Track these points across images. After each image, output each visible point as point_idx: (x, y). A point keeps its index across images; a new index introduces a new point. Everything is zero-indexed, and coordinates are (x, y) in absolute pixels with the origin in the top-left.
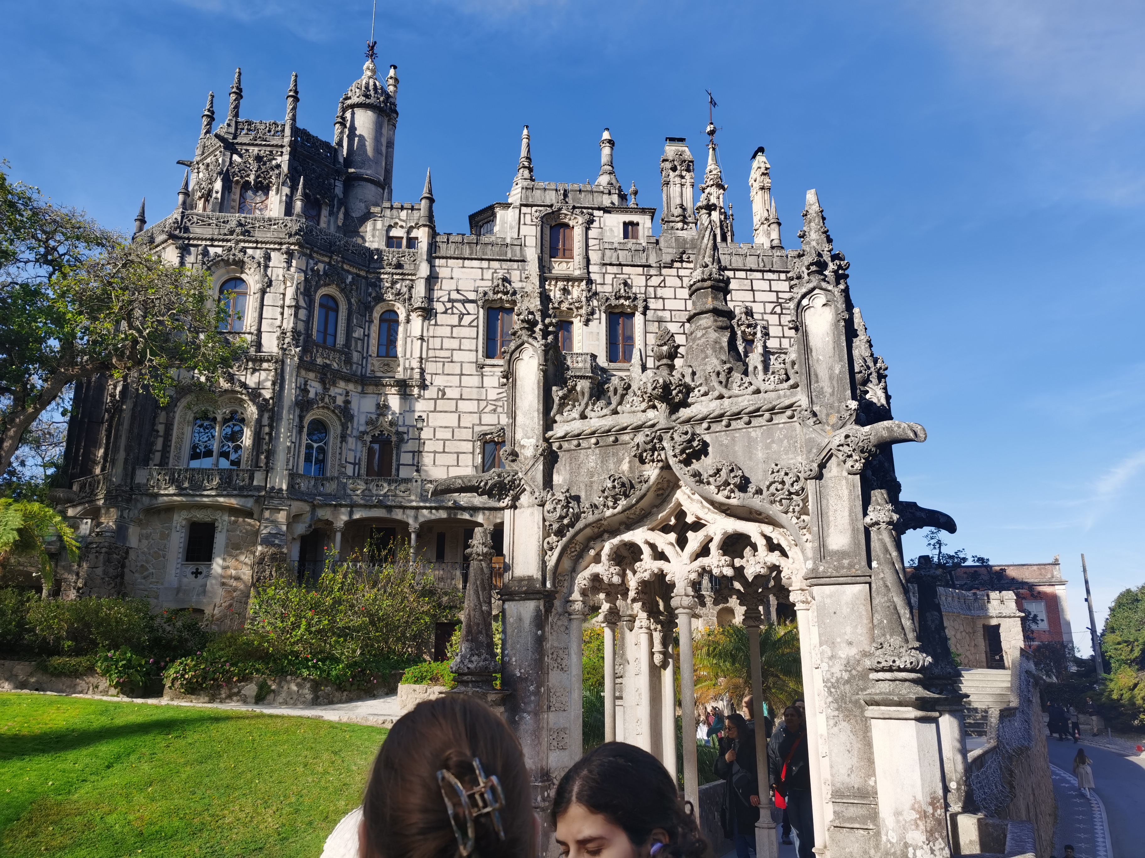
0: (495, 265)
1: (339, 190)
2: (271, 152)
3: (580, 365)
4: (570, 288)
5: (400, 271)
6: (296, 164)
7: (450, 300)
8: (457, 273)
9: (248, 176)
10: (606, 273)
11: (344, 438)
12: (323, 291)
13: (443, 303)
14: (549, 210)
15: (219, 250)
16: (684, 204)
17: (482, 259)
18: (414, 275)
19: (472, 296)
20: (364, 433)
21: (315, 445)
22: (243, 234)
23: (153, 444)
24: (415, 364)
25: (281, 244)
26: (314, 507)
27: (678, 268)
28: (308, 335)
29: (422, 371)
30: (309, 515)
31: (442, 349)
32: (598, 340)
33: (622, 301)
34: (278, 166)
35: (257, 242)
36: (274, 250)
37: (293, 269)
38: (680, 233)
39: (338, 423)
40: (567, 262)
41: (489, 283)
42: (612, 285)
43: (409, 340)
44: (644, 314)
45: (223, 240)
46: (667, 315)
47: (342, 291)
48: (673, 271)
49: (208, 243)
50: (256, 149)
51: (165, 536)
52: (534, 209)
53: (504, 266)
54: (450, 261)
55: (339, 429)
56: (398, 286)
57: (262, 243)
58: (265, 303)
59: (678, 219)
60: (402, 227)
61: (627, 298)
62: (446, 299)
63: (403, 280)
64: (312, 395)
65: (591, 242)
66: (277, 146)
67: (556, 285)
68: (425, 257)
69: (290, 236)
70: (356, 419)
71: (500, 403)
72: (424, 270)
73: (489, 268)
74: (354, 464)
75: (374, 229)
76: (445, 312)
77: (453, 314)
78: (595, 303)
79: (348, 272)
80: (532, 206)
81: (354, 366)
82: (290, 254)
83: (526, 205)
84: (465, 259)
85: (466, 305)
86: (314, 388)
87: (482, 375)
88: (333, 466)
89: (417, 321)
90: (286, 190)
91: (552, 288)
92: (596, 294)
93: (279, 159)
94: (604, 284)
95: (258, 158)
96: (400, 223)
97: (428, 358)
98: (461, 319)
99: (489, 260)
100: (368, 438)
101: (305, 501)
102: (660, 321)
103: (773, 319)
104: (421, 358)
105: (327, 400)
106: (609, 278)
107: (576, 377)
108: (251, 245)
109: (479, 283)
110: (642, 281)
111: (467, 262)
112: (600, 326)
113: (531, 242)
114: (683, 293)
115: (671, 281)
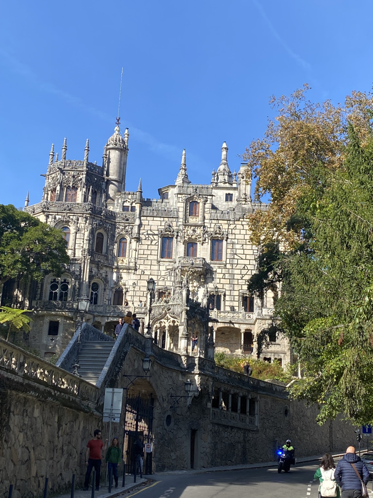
0: (166, 219)
1: (104, 186)
2: (78, 173)
3: (198, 262)
4: (196, 229)
5: (128, 222)
6: (88, 178)
7: (148, 234)
8: (151, 223)
9: (70, 184)
10: (212, 223)
11: (105, 289)
12: (98, 231)
13: (145, 235)
14: (189, 196)
15: (60, 217)
16: (246, 193)
17: (161, 217)
18: (134, 223)
19: (156, 232)
20: (113, 288)
21: (94, 293)
22: (69, 210)
23: (37, 291)
24: (133, 260)
25: (83, 214)
26: (94, 317)
27: (242, 221)
28: (93, 250)
29: (136, 263)
30: (92, 319)
31: (143, 254)
32: (207, 251)
33: (218, 235)
34: (81, 179)
35: (74, 213)
36: (80, 216)
37: (87, 224)
38: (244, 206)
39: (103, 284)
40: (196, 218)
41: (164, 227)
42: (214, 228)
43: (131, 250)
44: (227, 241)
45: (62, 213)
46: (236, 241)
47: (105, 231)
48: (240, 223)
49: (56, 214)
50: (73, 172)
51: (42, 326)
52: (183, 195)
53: (170, 220)
54: (148, 218)
55: (103, 286)
56: (127, 228)
57: (76, 213)
58: (77, 237)
59: (243, 200)
60: (129, 202)
61: (220, 234)
62: (146, 233)
63: (129, 225)
64: (93, 273)
65: (206, 210)
66: (81, 171)
67: (190, 228)
68: (138, 217)
69: (87, 211)
70: (109, 282)
71: (166, 277)
72: (137, 222)
73: (164, 221)
74: (109, 300)
75: (118, 203)
76: (145, 239)
77: (148, 240)
78: (207, 236)
79: (107, 223)
80: (182, 194)
81: (109, 261)
82: (86, 218)
83: (180, 194)
84: (154, 217)
85: (154, 236)
86: (95, 270)
87: (159, 265)
88: (101, 301)
89: (134, 243)
90: (84, 190)
91: (189, 229)
92: (207, 232)
93: (81, 176)
94: (211, 228)
95: (74, 177)
96: (129, 200)
97: (138, 258)
98: (151, 242)
99: (164, 217)
100: (114, 290)
101: (91, 314)
102: (233, 244)
104: (135, 258)
105: (99, 275)
106: (213, 225)
107: (196, 267)
108: (72, 214)
109: (159, 227)
110: (226, 226)
111: (155, 219)
112: (208, 246)
113: (181, 209)
114: (243, 232)
115: (239, 227)
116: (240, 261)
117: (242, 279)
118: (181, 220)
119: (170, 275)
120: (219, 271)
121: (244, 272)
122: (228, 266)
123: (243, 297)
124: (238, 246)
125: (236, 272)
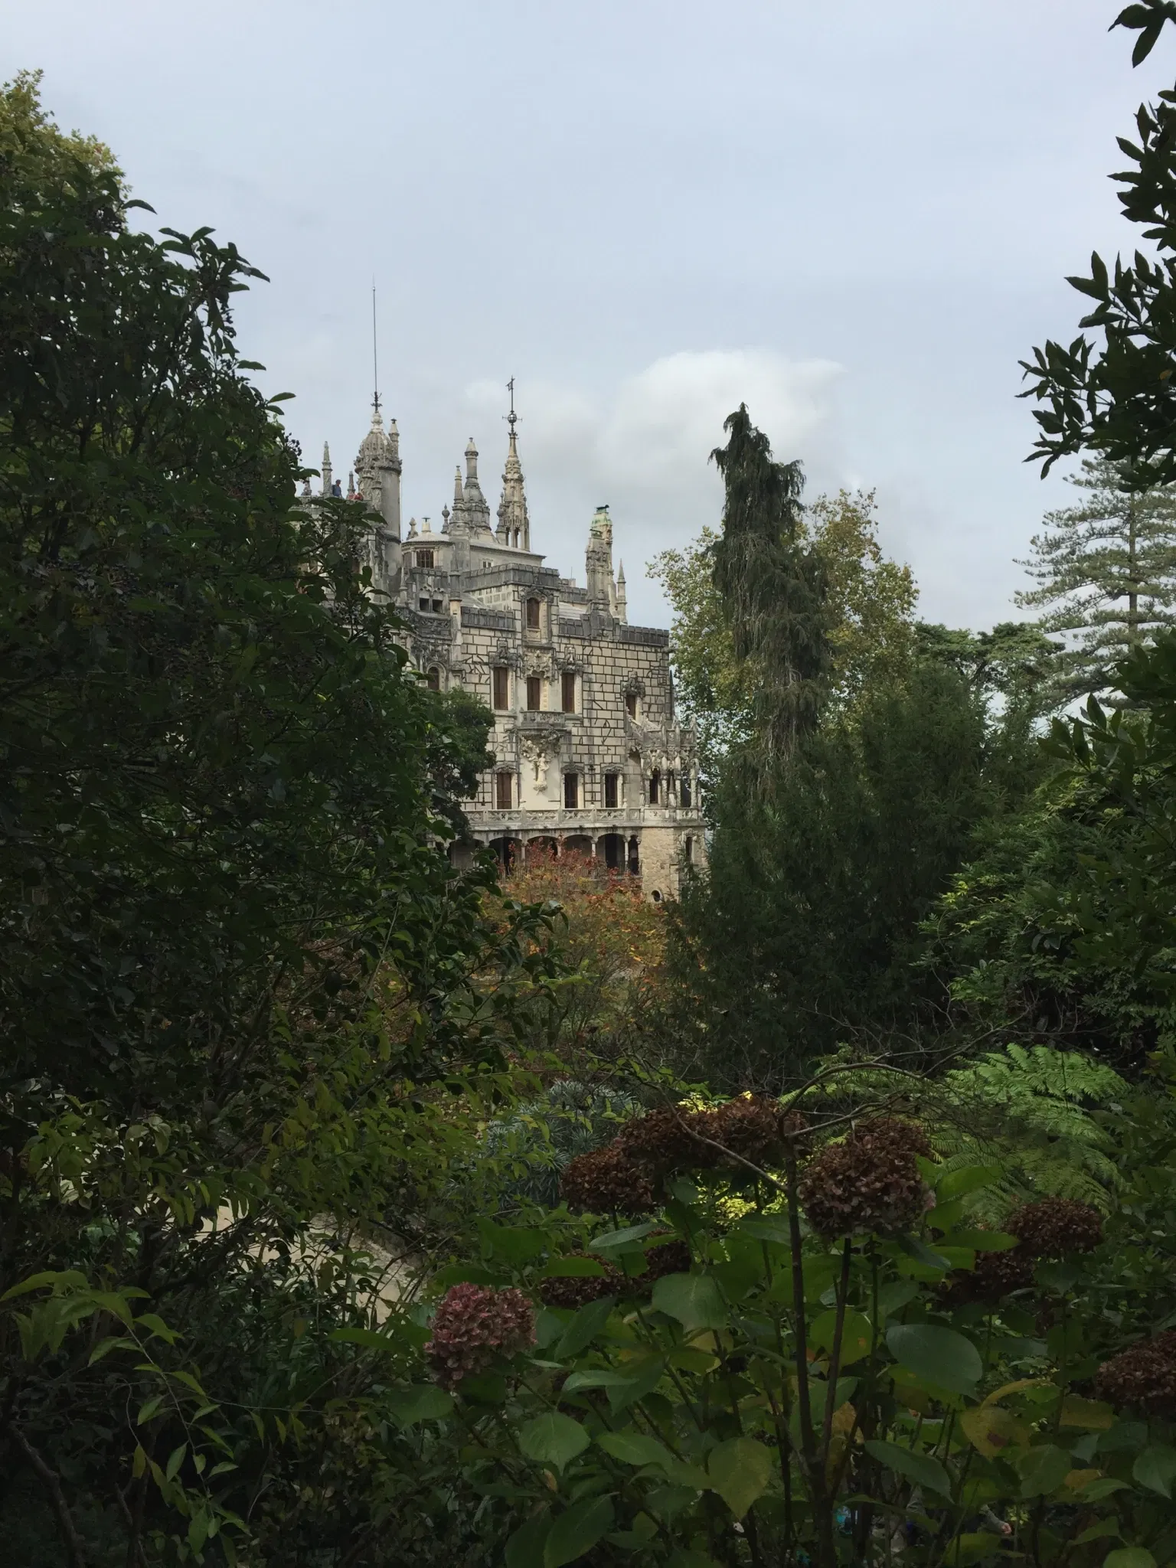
0: (498, 634)
4: (542, 655)
5: (439, 636)
7: (473, 663)
8: (478, 639)
10: (562, 643)
13: (469, 665)
14: (530, 590)
16: (604, 588)
17: (491, 629)
18: (452, 641)
19: (486, 659)
27: (600, 641)
32: (557, 699)
33: (570, 666)
38: (602, 613)
40: (537, 632)
41: (495, 649)
42: (565, 653)
44: (581, 676)
46: (594, 677)
48: (597, 644)
52: (520, 588)
53: (504, 636)
54: (473, 631)
56: (440, 648)
59: (601, 601)
60: (429, 591)
61: (572, 664)
62: (470, 661)
63: (443, 644)
65: (554, 618)
67: (534, 653)
68: (459, 628)
72: (460, 639)
73: (495, 637)
75: (412, 592)
76: (471, 673)
78: (556, 667)
84: (481, 628)
85: (483, 667)
87: (494, 724)
91: (532, 654)
92: (556, 660)
94: (560, 652)
96: (428, 588)
98: (480, 679)
99: (494, 630)
102: (590, 682)
103: (647, 681)
106: (563, 646)
109: (490, 649)
110: (579, 650)
111: (483, 632)
112: (558, 686)
113: (518, 615)
114: (602, 661)
115: (597, 651)
116: (601, 714)
117: (603, 745)
118: (519, 636)
119: (511, 742)
120: (574, 731)
121: (605, 732)
122: (586, 723)
123: (607, 776)
124: (596, 687)
125: (597, 732)
